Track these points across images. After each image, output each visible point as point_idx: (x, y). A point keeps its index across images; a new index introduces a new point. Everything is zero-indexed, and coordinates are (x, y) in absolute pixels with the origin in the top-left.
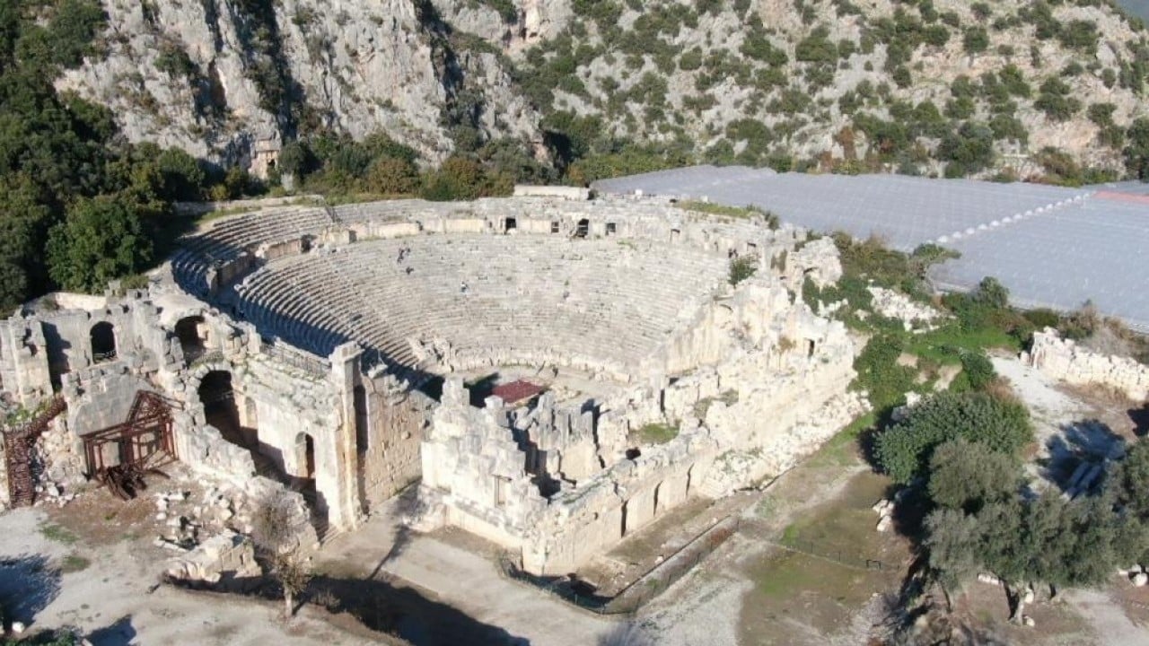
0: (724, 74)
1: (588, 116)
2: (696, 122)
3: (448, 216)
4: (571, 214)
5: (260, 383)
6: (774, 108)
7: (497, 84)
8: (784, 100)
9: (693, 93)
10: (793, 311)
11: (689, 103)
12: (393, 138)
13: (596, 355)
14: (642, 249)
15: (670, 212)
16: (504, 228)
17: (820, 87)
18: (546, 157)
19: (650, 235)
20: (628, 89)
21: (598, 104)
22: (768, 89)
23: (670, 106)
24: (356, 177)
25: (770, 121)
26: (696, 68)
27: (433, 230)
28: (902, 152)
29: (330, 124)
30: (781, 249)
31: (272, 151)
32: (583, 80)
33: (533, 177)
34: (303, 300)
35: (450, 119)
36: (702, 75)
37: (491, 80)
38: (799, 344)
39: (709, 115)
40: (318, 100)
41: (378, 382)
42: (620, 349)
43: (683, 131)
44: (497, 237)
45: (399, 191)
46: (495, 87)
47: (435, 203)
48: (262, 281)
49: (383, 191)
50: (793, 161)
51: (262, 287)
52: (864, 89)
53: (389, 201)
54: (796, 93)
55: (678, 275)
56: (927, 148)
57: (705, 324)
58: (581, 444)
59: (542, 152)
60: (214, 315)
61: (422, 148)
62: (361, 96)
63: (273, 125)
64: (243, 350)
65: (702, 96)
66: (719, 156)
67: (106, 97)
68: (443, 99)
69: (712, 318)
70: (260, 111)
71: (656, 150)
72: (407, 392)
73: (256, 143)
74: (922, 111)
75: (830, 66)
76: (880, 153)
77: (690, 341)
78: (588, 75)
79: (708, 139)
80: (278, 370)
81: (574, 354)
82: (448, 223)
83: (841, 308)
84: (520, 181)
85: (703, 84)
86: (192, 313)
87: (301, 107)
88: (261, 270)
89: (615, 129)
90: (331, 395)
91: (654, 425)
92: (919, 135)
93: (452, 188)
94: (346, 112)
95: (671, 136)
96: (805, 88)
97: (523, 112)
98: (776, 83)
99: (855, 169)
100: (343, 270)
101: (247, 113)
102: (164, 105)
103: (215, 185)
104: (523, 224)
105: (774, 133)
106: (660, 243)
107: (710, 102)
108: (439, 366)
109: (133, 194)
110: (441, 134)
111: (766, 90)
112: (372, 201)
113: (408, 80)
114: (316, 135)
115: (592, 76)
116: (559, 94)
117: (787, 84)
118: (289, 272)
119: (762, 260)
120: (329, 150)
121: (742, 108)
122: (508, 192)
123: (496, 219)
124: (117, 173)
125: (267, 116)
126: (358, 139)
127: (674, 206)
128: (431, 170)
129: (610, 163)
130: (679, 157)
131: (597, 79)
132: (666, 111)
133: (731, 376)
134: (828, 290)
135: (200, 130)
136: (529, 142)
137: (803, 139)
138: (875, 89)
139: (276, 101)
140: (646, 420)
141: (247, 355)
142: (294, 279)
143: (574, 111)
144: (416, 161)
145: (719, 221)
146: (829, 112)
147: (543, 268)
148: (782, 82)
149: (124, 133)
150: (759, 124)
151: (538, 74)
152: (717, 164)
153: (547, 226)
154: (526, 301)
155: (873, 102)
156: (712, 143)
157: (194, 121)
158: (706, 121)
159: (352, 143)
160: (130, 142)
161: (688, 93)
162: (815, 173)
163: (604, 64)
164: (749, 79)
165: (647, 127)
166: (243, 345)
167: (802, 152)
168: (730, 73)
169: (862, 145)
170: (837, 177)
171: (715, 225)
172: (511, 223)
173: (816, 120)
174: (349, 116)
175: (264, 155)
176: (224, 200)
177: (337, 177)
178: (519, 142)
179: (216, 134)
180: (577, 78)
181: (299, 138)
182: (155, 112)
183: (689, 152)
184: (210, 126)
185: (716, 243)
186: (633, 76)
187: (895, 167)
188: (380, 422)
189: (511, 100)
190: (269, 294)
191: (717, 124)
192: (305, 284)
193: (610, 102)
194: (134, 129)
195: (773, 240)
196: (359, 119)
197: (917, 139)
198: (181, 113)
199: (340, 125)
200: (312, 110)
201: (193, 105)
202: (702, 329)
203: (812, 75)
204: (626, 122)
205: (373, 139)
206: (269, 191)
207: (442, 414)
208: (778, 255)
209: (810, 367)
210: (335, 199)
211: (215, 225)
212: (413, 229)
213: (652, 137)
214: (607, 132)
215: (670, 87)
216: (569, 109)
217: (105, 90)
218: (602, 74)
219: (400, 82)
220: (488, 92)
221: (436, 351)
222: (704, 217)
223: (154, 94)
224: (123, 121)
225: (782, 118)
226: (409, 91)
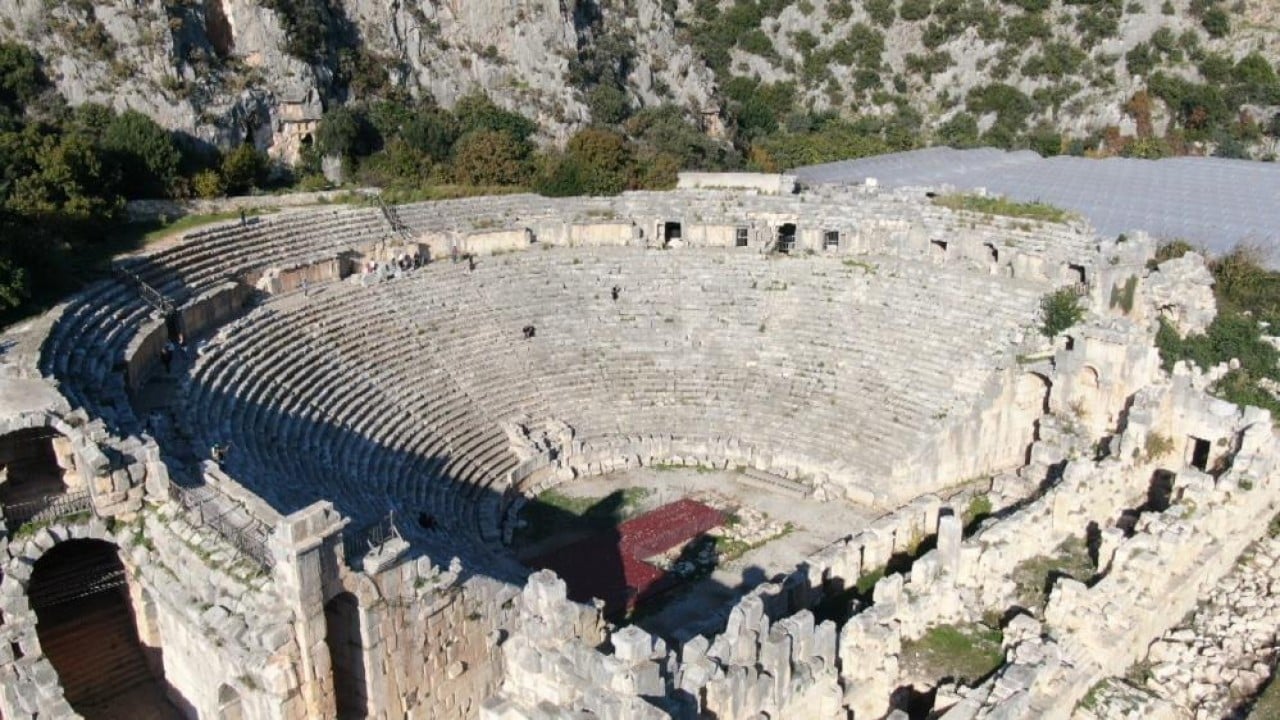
0: (962, 25)
1: (778, 83)
2: (923, 90)
3: (575, 221)
4: (766, 215)
5: (162, 565)
6: (1032, 69)
7: (653, 27)
8: (1048, 58)
9: (920, 51)
10: (1169, 387)
11: (914, 64)
12: (497, 103)
13: (813, 453)
14: (884, 274)
15: (928, 212)
16: (662, 238)
17: (1098, 38)
18: (723, 133)
19: (894, 251)
20: (830, 47)
21: (790, 67)
22: (1023, 42)
23: (888, 68)
24: (434, 161)
25: (1028, 87)
26: (923, 17)
27: (553, 242)
28: (1220, 126)
29: (402, 81)
30: (1128, 275)
31: (307, 121)
32: (771, 36)
33: (705, 162)
34: (326, 362)
35: (582, 75)
36: (932, 26)
37: (645, 22)
38: (1180, 447)
39: (941, 80)
40: (385, 46)
41: (387, 580)
42: (854, 443)
43: (906, 102)
44: (651, 252)
45: (502, 182)
46: (651, 32)
47: (558, 200)
48: (255, 331)
49: (477, 180)
50: (1064, 140)
51: (253, 343)
52: (1161, 39)
53: (483, 198)
54: (1064, 47)
55: (948, 318)
56: (1257, 121)
57: (1000, 404)
58: (813, 689)
59: (717, 128)
60: (76, 424)
61: (542, 117)
62: (452, 41)
63: (308, 80)
64: (135, 494)
65: (931, 54)
66: (958, 135)
67: (31, 34)
68: (573, 45)
69: (1014, 394)
70: (286, 58)
71: (870, 128)
72: (458, 585)
73: (281, 110)
74: (1248, 69)
75: (1112, 9)
76: (1186, 127)
77: (975, 433)
78: (776, 29)
79: (940, 112)
80: (189, 544)
81: (777, 450)
82: (575, 229)
83: (1232, 376)
84: (686, 167)
85: (933, 38)
86: (26, 423)
87: (357, 57)
88: (258, 312)
89: (813, 100)
90: (268, 627)
91: (947, 626)
92: (1244, 102)
93: (582, 176)
94: (427, 64)
95: (889, 109)
96: (1076, 41)
97: (691, 69)
98: (1034, 34)
99: (1155, 152)
100: (404, 308)
101: (266, 62)
102: (124, 45)
103: (202, 172)
104: (692, 233)
105: (1034, 103)
106: (913, 262)
107: (942, 62)
108: (554, 468)
109: (35, 186)
110: (569, 97)
111: (1020, 45)
112: (457, 196)
113: (521, 16)
114: (377, 99)
115: (782, 30)
116: (738, 55)
117: (1051, 35)
118: (311, 314)
119: (1096, 293)
120: (400, 121)
121: (987, 69)
122: (668, 182)
123: (651, 223)
124: (11, 151)
125: (298, 66)
126: (446, 105)
127: (934, 203)
128: (553, 150)
129: (811, 144)
130: (901, 136)
131: (789, 34)
132: (882, 76)
133: (1070, 513)
134: (1194, 340)
135: (182, 86)
136: (698, 112)
137: (1076, 110)
138: (1176, 39)
139: (316, 44)
140: (934, 618)
141: (144, 504)
142: (316, 325)
143: (758, 78)
144: (533, 137)
145: (1014, 226)
146: (1113, 71)
147: (723, 302)
148: (1044, 33)
149: (60, 90)
150: (1013, 93)
151: (710, 29)
152: (956, 146)
153: (730, 236)
154: (698, 357)
155: (1175, 58)
156: (947, 117)
157: (173, 71)
158: (939, 88)
159: (436, 111)
160: (70, 104)
161: (912, 51)
162: (1095, 157)
163: (798, 15)
164: (996, 31)
165: (857, 97)
166: (133, 485)
167: (1076, 127)
168: (970, 22)
169: (1161, 117)
170: (1130, 162)
171: (1005, 234)
172: (673, 230)
173: (1095, 84)
174: (433, 71)
175: (295, 127)
176: (215, 196)
177: (405, 161)
178: (686, 111)
179: (212, 92)
180: (761, 33)
181: (352, 102)
182: (109, 55)
183: (915, 130)
184: (201, 80)
185: (1010, 264)
186: (837, 29)
187: (1211, 148)
188: (397, 657)
189: (675, 52)
190: (262, 355)
191: (953, 93)
192: (335, 332)
193: (806, 66)
194: (74, 84)
195: (1116, 261)
196: (448, 75)
197: (1243, 107)
198: (152, 58)
199: (418, 84)
200: (373, 60)
201: (170, 46)
202: (995, 411)
203: (1085, 23)
204: (828, 91)
205: (465, 105)
206: (298, 182)
207: (523, 652)
208: (1122, 285)
209: (1218, 497)
210: (400, 194)
211: (187, 237)
212: (521, 241)
213: (864, 111)
214: (803, 104)
215: (887, 43)
216: (751, 75)
217: (31, 22)
218: (795, 28)
219: (508, 20)
220: (641, 39)
221: (548, 443)
222: (988, 221)
223: (109, 28)
224: (58, 72)
225: (1044, 82)
226: (522, 34)
